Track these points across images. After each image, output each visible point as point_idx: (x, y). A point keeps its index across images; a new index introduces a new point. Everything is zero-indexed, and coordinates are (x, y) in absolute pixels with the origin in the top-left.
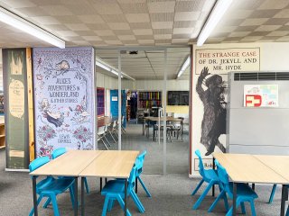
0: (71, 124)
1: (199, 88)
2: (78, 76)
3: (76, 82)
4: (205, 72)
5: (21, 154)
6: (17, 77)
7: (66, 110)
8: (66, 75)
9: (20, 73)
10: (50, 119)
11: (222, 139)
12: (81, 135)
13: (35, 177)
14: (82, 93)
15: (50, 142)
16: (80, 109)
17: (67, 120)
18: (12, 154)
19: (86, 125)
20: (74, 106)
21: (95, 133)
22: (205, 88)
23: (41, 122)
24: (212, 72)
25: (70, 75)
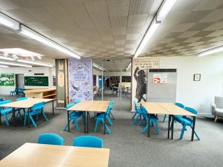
0: (83, 89)
1: (135, 75)
2: (86, 70)
3: (85, 73)
4: (137, 69)
5: (63, 102)
6: (61, 71)
7: (81, 84)
8: (81, 70)
9: (62, 69)
10: (74, 88)
11: (144, 96)
12: (87, 94)
13: (68, 111)
14: (87, 77)
15: (74, 97)
16: (86, 84)
17: (81, 88)
18: (59, 101)
19: (89, 90)
20: (84, 82)
21: (92, 93)
22: (137, 75)
23: (71, 89)
24: (140, 69)
25: (82, 70)
